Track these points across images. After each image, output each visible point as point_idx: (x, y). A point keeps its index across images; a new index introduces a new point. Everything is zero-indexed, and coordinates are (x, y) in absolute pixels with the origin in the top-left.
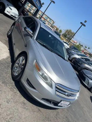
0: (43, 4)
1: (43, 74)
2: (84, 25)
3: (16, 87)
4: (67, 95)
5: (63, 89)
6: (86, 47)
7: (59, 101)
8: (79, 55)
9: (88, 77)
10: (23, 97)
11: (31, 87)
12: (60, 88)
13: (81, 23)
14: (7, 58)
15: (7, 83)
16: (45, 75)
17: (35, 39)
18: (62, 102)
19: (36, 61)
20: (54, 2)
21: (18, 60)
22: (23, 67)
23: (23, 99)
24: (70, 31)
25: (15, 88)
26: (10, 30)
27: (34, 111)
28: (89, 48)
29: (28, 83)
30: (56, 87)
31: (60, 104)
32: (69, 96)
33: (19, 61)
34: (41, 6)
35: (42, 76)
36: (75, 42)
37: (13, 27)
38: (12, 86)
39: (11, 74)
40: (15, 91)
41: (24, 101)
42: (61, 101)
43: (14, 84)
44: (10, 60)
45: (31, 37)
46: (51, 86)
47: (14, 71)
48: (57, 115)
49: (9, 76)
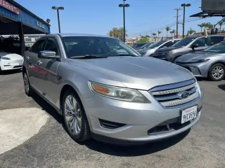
0: (48, 20)
1: (117, 92)
2: (127, 5)
3: (93, 151)
4: (182, 96)
5: (168, 92)
6: (154, 34)
7: (178, 115)
8: (152, 48)
9: (190, 63)
10: (116, 157)
11: (115, 128)
12: (162, 93)
13: (120, 6)
14: (48, 122)
15: (74, 155)
16: (122, 90)
17: (66, 57)
18: (184, 113)
19: (92, 82)
20: (62, 8)
21: (65, 110)
22: (79, 110)
23: (119, 160)
24: (115, 30)
25: (93, 153)
26: (25, 84)
27: (153, 164)
28: (159, 33)
29: (106, 126)
30: (155, 96)
31: (182, 119)
32: (186, 97)
33: (68, 108)
34: (48, 26)
35: (118, 96)
36: (134, 40)
37: (25, 76)
38: (86, 153)
39: (70, 138)
40: (97, 157)
41: (123, 161)
42: (181, 112)
43: (87, 149)
44: (54, 121)
45: (58, 60)
46: (146, 100)
47: (72, 130)
48: (193, 143)
49: (69, 144)
